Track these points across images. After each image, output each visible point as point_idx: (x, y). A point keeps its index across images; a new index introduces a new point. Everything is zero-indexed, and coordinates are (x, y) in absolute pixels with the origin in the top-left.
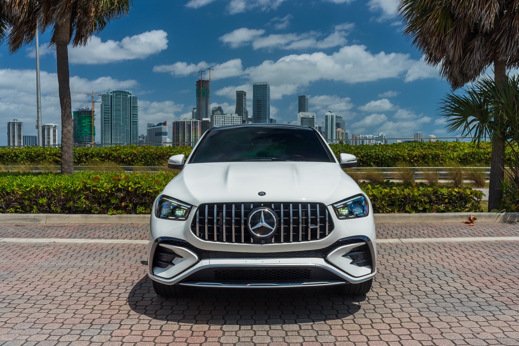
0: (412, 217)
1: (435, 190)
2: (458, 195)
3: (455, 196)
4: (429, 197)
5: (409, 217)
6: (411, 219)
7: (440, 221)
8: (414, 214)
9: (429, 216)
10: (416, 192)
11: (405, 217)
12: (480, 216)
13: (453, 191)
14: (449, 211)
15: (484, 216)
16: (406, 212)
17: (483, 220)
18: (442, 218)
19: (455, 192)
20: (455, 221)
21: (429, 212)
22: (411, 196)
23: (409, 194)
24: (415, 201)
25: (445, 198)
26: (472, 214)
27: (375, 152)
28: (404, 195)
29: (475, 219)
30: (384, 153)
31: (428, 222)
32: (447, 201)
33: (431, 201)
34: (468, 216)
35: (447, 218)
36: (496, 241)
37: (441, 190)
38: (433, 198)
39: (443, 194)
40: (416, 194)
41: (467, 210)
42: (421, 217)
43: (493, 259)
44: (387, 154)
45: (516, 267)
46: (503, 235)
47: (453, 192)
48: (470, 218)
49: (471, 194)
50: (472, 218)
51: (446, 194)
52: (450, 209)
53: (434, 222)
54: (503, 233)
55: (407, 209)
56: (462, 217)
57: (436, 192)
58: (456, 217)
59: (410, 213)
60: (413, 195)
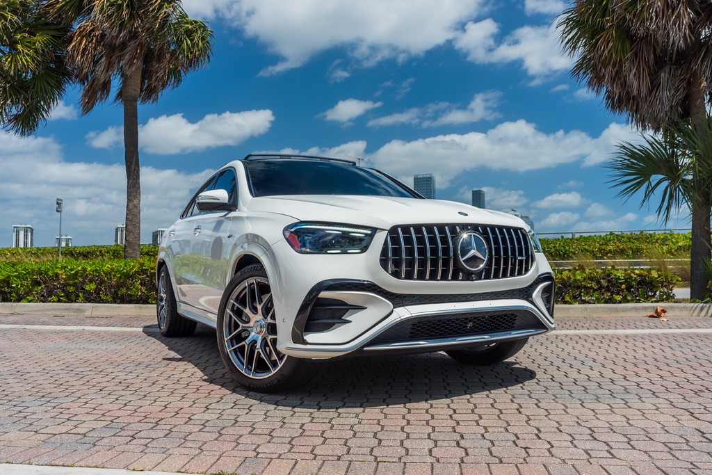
0: (573, 308)
1: (607, 272)
2: (639, 279)
3: (635, 279)
4: (598, 282)
5: (568, 309)
6: (571, 312)
7: (614, 315)
8: (576, 305)
9: (597, 308)
10: (579, 275)
11: (562, 309)
12: (672, 308)
13: (634, 273)
14: (628, 301)
15: (677, 307)
16: (566, 302)
17: (677, 313)
18: (617, 310)
19: (637, 274)
20: (635, 314)
21: (598, 303)
22: (572, 280)
23: (569, 278)
24: (578, 287)
25: (622, 284)
26: (660, 305)
27: (554, 247)
28: (562, 279)
29: (664, 311)
30: (567, 248)
31: (595, 315)
32: (623, 286)
33: (601, 288)
34: (654, 307)
35: (624, 310)
36: (684, 333)
37: (616, 273)
38: (604, 283)
39: (619, 279)
40: (579, 277)
41: (653, 300)
42: (586, 309)
43: (667, 350)
44: (571, 250)
45: (696, 357)
46: (698, 327)
47: (632, 275)
48: (657, 310)
49: (659, 277)
50: (659, 310)
51: (622, 278)
52: (629, 298)
53: (605, 316)
54: (701, 326)
55: (567, 299)
56: (645, 309)
57: (609, 275)
58: (636, 309)
59: (570, 303)
60: (575, 280)
